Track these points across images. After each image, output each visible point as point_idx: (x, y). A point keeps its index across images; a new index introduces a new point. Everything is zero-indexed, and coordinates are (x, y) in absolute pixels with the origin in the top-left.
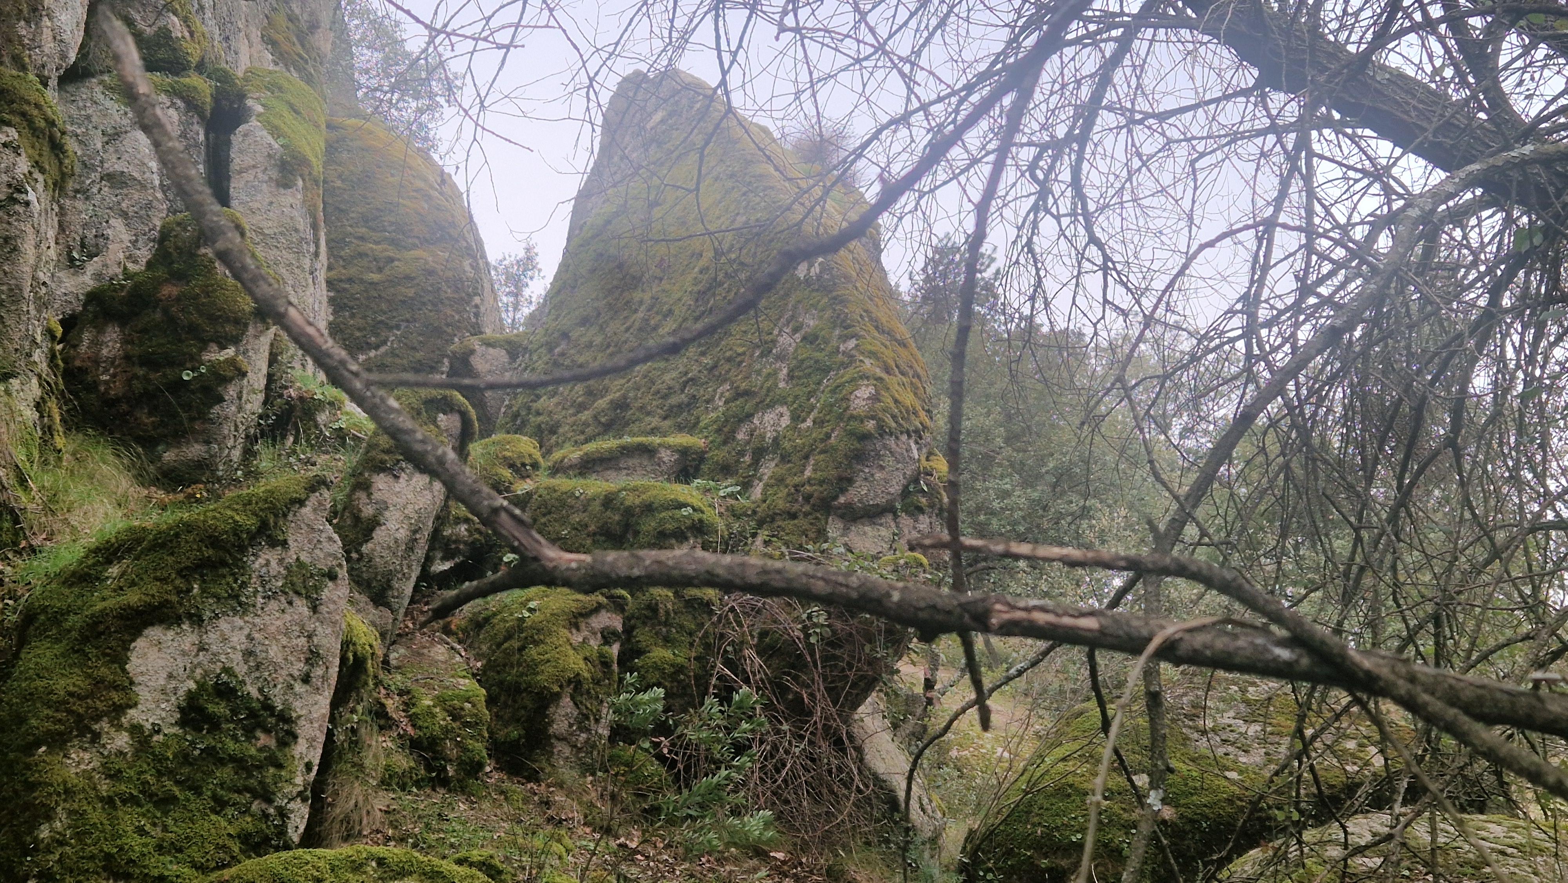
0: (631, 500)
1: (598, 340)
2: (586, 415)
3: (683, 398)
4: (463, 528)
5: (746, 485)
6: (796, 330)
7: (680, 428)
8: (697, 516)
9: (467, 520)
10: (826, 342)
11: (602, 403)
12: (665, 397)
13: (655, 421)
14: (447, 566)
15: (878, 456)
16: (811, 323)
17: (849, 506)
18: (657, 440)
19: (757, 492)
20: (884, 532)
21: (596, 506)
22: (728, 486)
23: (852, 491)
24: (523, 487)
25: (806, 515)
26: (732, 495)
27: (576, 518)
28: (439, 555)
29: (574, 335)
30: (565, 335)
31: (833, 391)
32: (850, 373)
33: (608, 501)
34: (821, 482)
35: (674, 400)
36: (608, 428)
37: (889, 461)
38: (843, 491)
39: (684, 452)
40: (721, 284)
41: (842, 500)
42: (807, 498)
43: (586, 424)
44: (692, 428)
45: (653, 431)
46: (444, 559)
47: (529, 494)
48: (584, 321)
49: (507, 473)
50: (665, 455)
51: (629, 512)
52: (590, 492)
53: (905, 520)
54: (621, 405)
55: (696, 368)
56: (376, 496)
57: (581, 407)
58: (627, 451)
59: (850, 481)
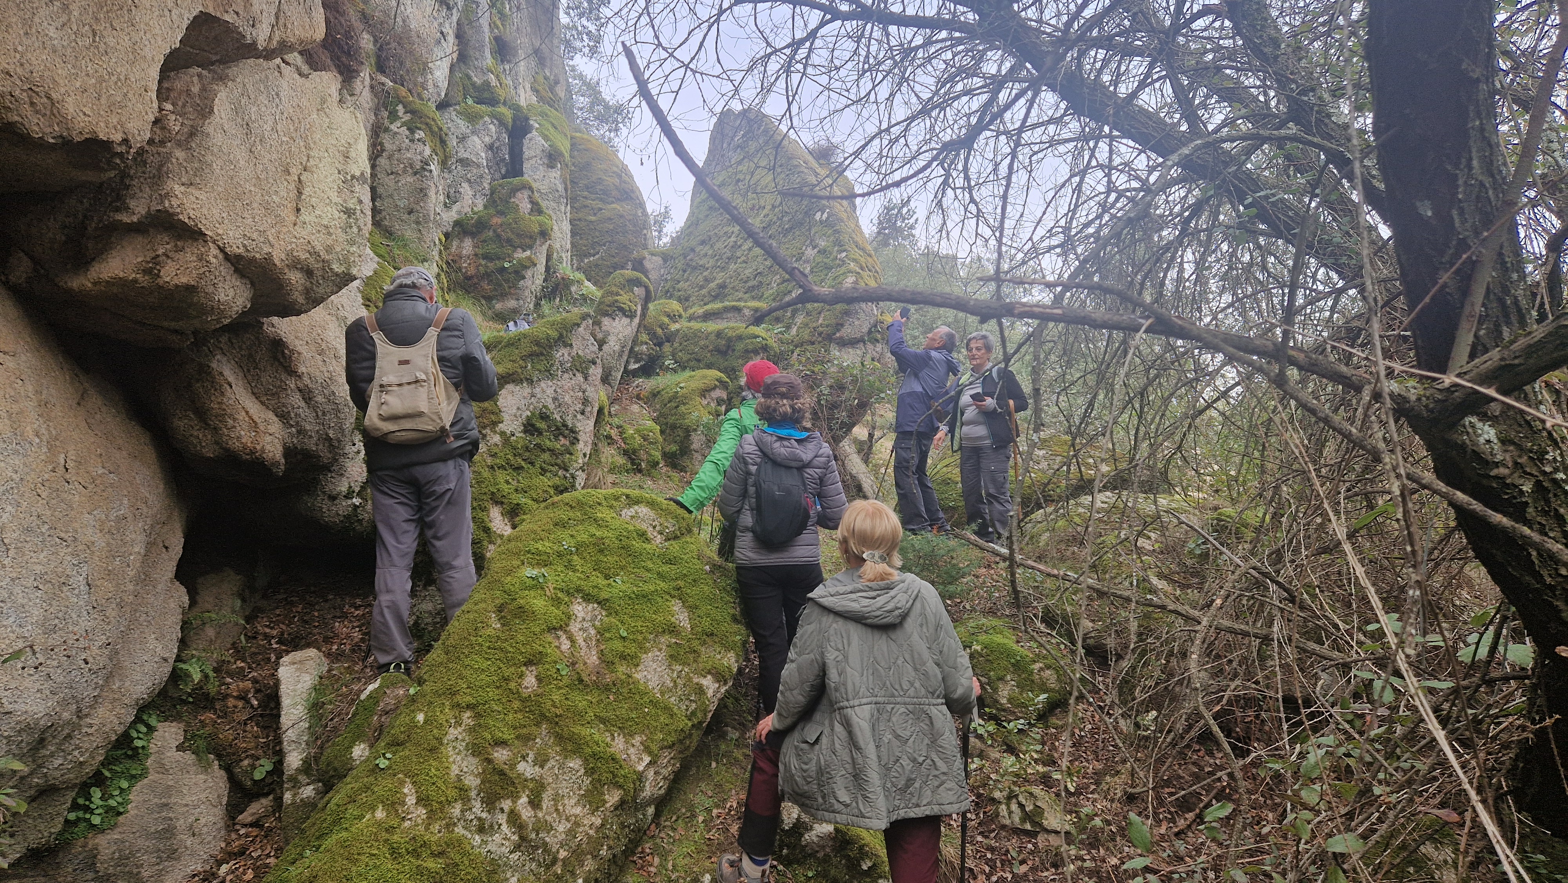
0: (730, 333)
1: (710, 252)
2: (704, 292)
3: (755, 283)
4: (645, 347)
5: (788, 327)
6: (814, 248)
7: (753, 298)
8: (764, 342)
9: (646, 343)
10: (831, 254)
11: (712, 285)
12: (746, 282)
13: (741, 295)
14: (637, 366)
15: (857, 312)
16: (822, 244)
17: (841, 338)
18: (743, 304)
19: (794, 331)
20: (858, 352)
21: (713, 337)
22: (779, 328)
23: (843, 330)
24: (674, 327)
25: (819, 342)
26: (780, 332)
27: (702, 343)
28: (632, 360)
29: (697, 250)
30: (693, 250)
31: (834, 279)
32: (843, 270)
33: (719, 334)
34: (827, 326)
35: (750, 284)
36: (715, 298)
37: (862, 315)
38: (838, 330)
39: (756, 310)
40: (775, 223)
41: (838, 335)
42: (820, 334)
43: (704, 296)
44: (760, 298)
45: (739, 300)
46: (635, 362)
47: (678, 331)
48: (703, 243)
49: (666, 320)
50: (747, 312)
51: (729, 340)
52: (710, 330)
53: (870, 346)
54: (722, 286)
55: (762, 267)
56: (604, 328)
57: (702, 287)
58: (727, 309)
59: (842, 325)
